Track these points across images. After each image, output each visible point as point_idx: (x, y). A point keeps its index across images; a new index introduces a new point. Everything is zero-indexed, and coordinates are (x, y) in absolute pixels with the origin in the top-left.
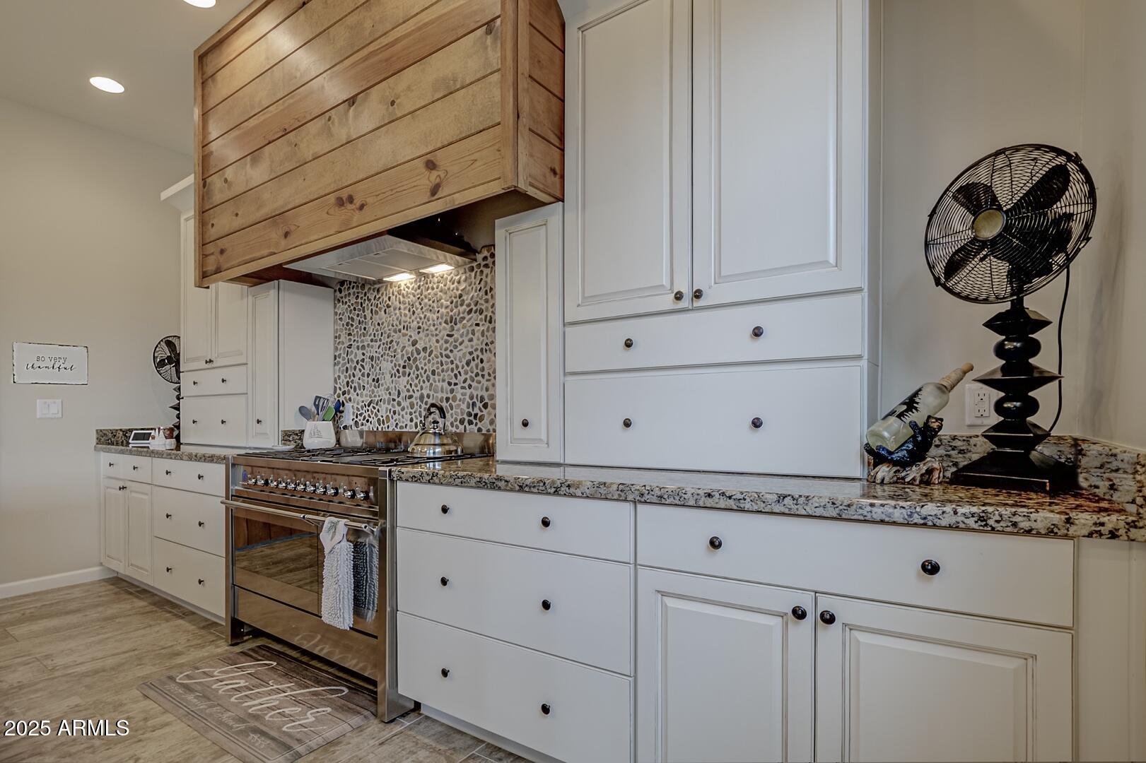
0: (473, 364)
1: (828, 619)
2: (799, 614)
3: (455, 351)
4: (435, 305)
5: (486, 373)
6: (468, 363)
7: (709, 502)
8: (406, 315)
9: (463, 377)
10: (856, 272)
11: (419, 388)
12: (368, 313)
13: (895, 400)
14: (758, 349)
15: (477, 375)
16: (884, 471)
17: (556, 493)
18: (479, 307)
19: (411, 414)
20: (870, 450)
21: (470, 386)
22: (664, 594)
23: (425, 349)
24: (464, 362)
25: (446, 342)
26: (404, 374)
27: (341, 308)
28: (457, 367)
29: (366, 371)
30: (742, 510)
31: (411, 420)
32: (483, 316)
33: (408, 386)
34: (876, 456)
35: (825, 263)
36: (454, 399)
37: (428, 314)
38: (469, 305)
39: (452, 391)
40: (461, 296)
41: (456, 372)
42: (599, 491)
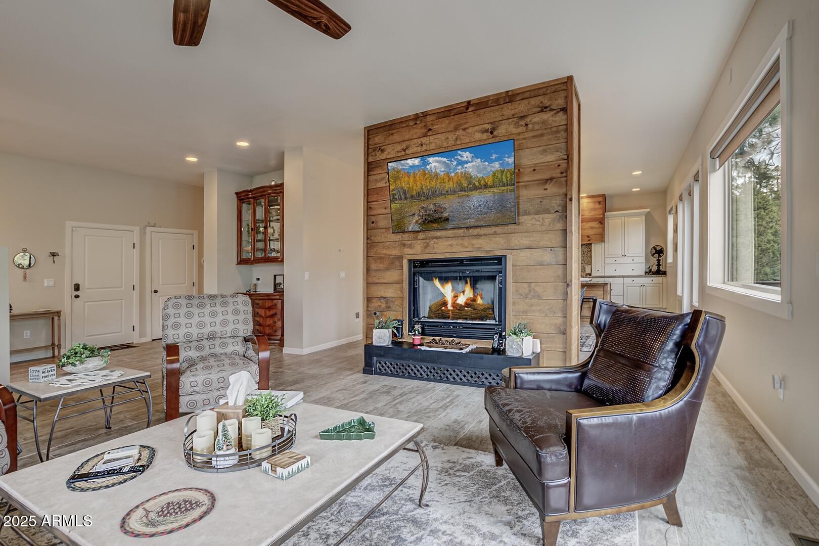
1: (644, 286)
2: (641, 286)
7: (632, 277)
10: (644, 254)
13: (648, 267)
14: (633, 262)
17: (613, 277)
22: (627, 286)
30: (636, 277)
34: (646, 273)
42: (620, 277)
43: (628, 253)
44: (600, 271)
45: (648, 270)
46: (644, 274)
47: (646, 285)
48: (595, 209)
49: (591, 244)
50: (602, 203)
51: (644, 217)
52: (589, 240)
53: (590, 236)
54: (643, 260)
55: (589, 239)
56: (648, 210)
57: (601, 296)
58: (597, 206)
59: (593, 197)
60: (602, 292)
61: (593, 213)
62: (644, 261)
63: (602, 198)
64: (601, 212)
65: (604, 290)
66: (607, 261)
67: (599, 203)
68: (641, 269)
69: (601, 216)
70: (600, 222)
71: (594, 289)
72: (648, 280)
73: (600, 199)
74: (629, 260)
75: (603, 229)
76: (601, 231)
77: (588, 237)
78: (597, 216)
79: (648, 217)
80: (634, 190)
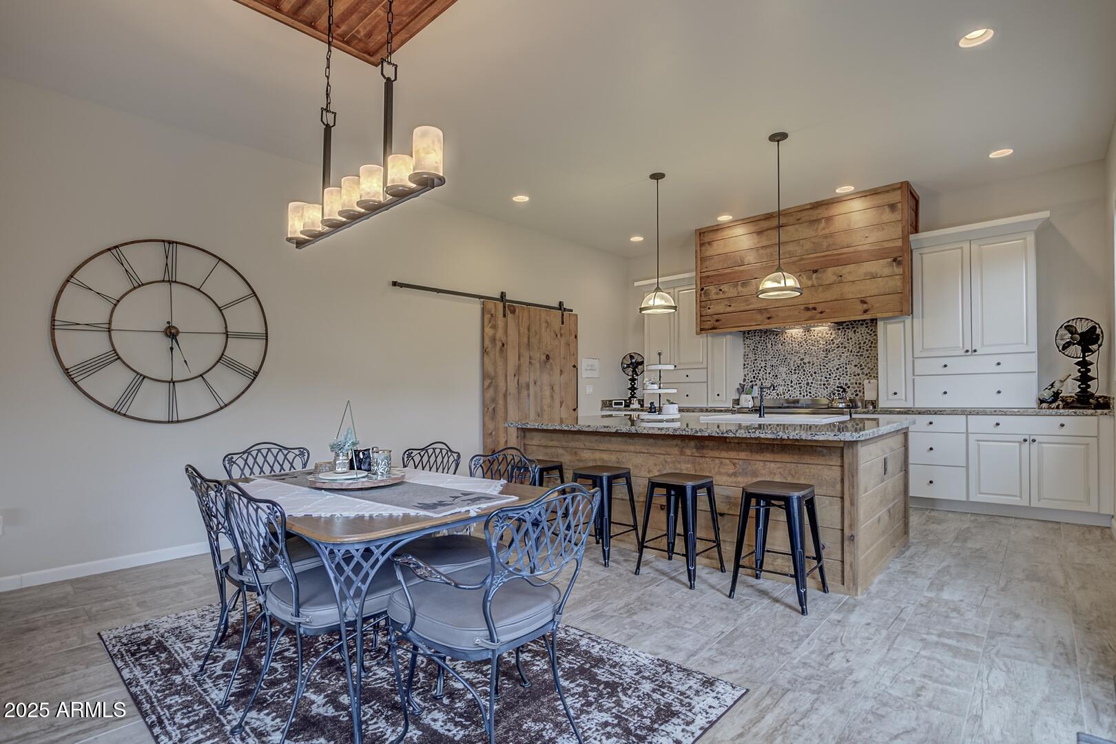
0: (840, 369)
1: (1034, 441)
2: (1025, 440)
3: (829, 364)
4: (816, 343)
5: (848, 373)
6: (837, 369)
7: (995, 413)
8: (796, 347)
9: (834, 375)
10: (1033, 346)
11: (805, 379)
12: (769, 346)
13: (1047, 385)
14: (998, 369)
15: (843, 374)
16: (1044, 405)
17: (935, 414)
18: (843, 345)
19: (800, 391)
20: (1039, 399)
21: (839, 379)
22: (978, 441)
23: (809, 363)
24: (835, 369)
25: (823, 360)
26: (795, 373)
27: (748, 342)
28: (831, 370)
29: (768, 371)
30: (1006, 415)
31: (800, 394)
32: (847, 349)
33: (798, 379)
34: (1042, 401)
35: (1023, 343)
36: (829, 384)
37: (811, 347)
38: (837, 344)
39: (827, 381)
40: (832, 340)
41: (829, 372)
42: (954, 412)
43: (983, 345)
44: (901, 395)
45: (1047, 395)
46: (1035, 405)
47: (1038, 439)
48: (879, 226)
49: (874, 321)
50: (900, 205)
51: (1031, 238)
52: (866, 311)
53: (868, 300)
54: (1032, 363)
55: (865, 306)
56: (1046, 214)
57: (834, 486)
58: (888, 216)
59: (875, 192)
60: (836, 472)
61: (874, 237)
62: (1035, 368)
63: (899, 192)
64: (897, 231)
65: (842, 466)
66: (921, 366)
67: (892, 207)
68: (1027, 391)
69: (899, 243)
70: (895, 260)
71: (807, 459)
72: (1049, 424)
73: (896, 197)
74: (988, 364)
75: (909, 279)
76: (899, 283)
77: (863, 302)
78: (891, 245)
79: (1045, 236)
80: (993, 155)
